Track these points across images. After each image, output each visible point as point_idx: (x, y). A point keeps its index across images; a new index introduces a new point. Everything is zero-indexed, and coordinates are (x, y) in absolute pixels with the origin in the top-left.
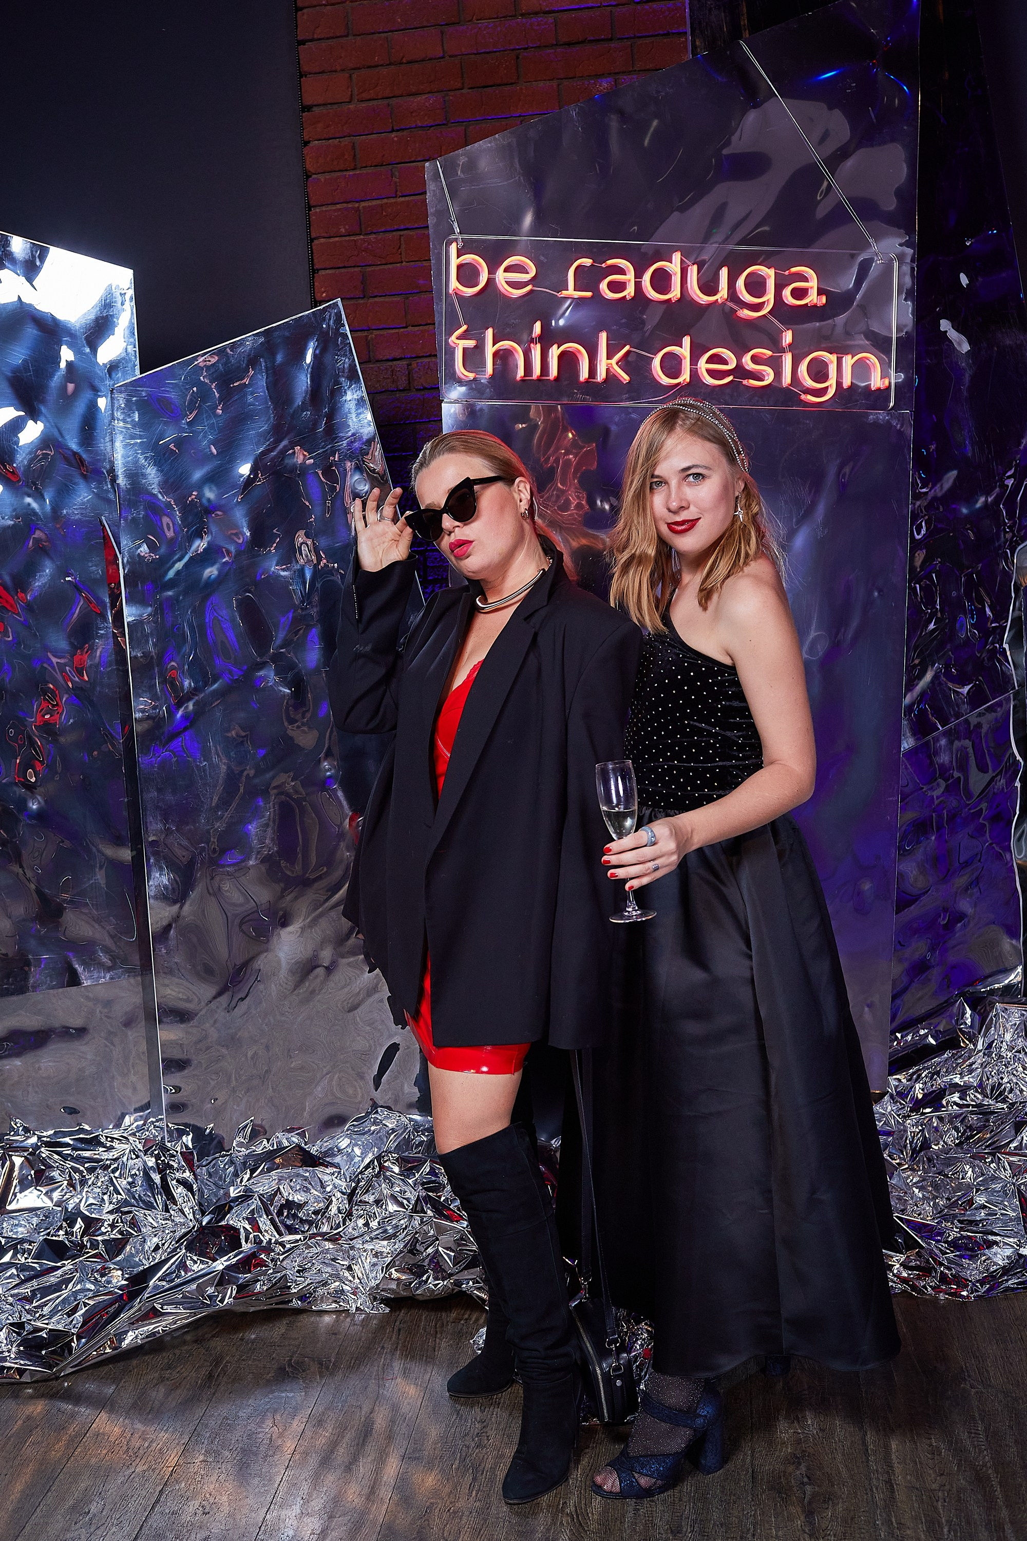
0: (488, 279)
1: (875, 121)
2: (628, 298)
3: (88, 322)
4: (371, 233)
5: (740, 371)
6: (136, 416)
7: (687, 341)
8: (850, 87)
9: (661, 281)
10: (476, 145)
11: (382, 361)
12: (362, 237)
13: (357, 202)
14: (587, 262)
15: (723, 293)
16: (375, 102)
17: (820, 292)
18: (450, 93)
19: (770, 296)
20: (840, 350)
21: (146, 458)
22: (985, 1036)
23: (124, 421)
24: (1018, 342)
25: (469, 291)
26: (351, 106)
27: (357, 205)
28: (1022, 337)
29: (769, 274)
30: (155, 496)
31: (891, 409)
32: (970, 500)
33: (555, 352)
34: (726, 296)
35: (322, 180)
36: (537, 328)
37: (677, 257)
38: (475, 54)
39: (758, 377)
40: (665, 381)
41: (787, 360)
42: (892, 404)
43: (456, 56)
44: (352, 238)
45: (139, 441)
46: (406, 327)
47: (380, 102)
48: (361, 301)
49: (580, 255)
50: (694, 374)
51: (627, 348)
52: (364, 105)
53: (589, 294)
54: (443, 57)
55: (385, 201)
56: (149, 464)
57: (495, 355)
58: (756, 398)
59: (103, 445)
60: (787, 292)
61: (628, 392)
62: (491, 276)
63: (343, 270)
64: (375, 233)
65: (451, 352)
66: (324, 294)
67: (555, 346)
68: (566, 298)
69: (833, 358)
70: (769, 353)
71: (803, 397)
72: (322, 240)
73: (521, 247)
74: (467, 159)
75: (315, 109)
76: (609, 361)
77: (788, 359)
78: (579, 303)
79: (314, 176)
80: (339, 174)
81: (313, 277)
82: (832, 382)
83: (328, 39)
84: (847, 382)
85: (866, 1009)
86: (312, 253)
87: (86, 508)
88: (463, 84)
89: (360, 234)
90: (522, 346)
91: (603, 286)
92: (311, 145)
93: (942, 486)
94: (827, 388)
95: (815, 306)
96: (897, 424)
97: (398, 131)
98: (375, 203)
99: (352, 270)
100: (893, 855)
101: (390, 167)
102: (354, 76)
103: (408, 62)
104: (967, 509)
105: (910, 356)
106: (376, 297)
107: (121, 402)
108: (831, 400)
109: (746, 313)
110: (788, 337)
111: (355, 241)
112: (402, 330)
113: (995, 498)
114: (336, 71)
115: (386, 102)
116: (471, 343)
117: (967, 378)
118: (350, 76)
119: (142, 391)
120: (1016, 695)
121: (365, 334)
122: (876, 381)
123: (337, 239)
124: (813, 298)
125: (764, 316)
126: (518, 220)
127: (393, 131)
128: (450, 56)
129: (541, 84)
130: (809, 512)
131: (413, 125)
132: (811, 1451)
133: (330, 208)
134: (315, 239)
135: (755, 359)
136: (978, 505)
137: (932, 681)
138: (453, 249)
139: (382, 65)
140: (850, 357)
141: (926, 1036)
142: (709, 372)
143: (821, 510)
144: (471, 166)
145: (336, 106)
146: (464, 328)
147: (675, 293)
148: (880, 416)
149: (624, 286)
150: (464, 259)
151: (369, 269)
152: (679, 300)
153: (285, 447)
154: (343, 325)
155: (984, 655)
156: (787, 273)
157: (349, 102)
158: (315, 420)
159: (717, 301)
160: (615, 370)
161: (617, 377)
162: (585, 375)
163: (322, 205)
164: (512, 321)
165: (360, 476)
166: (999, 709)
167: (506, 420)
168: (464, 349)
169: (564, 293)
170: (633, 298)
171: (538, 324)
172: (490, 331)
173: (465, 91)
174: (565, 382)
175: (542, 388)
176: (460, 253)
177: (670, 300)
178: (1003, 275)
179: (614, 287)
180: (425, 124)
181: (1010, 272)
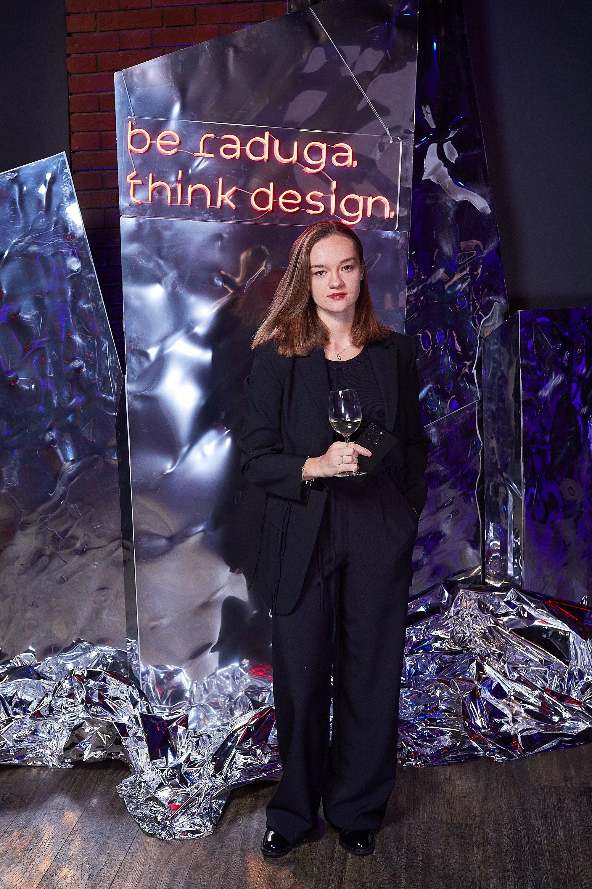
0: (151, 144)
2: (237, 158)
4: (106, 111)
5: (304, 204)
7: (272, 185)
9: (257, 148)
11: (110, 189)
12: (100, 113)
13: (98, 92)
14: (212, 136)
15: (294, 158)
16: (110, 33)
17: (354, 159)
18: (156, 29)
19: (323, 160)
20: (366, 194)
22: (455, 608)
25: (142, 151)
26: (95, 34)
27: (98, 94)
28: (485, 190)
29: (324, 146)
31: (398, 230)
34: (296, 159)
35: (77, 78)
36: (180, 174)
37: (267, 134)
38: (171, 6)
39: (316, 208)
40: (258, 208)
42: (396, 227)
43: (159, 7)
44: (94, 114)
47: (113, 33)
48: (99, 152)
49: (207, 131)
50: (276, 205)
51: (234, 188)
52: (103, 34)
53: (212, 155)
54: (151, 8)
57: (154, 189)
60: (334, 158)
61: (235, 214)
62: (153, 142)
63: (88, 133)
64: (108, 111)
66: (77, 147)
67: (190, 186)
68: (199, 157)
69: (360, 199)
70: (321, 194)
72: (76, 114)
73: (171, 126)
74: (140, 71)
75: (74, 35)
76: (223, 196)
77: (333, 198)
78: (207, 160)
79: (72, 75)
80: (86, 75)
82: (360, 212)
84: (369, 213)
86: (70, 122)
88: (162, 24)
89: (99, 112)
90: (171, 185)
91: (222, 150)
92: (71, 56)
93: (435, 277)
94: (357, 216)
95: (351, 167)
96: (400, 239)
97: (123, 50)
98: (108, 93)
99: (93, 133)
102: (98, 16)
103: (130, 10)
104: (449, 291)
105: (409, 199)
106: (108, 150)
108: (360, 224)
109: (308, 170)
110: (334, 185)
111: (96, 116)
113: (468, 284)
114: (87, 13)
115: (116, 32)
116: (139, 182)
118: (96, 17)
120: (479, 402)
121: (100, 172)
122: (387, 213)
123: (85, 114)
124: (349, 162)
125: (320, 172)
126: (171, 109)
127: (120, 50)
128: (156, 7)
129: (209, 26)
131: (132, 47)
132: (300, 857)
133: (81, 95)
134: (72, 113)
135: (312, 198)
136: (457, 289)
137: (427, 394)
138: (130, 125)
139: (114, 11)
140: (371, 198)
142: (284, 203)
144: (143, 75)
145: (86, 34)
146: (134, 173)
147: (265, 156)
148: (390, 234)
149: (234, 151)
150: (136, 131)
151: (104, 133)
152: (268, 161)
153: (29, 240)
154: (66, 168)
155: (459, 379)
156: (334, 147)
157: (95, 32)
158: (48, 224)
159: (291, 162)
160: (228, 201)
161: (228, 205)
162: (208, 203)
163: (77, 93)
164: (165, 170)
165: (74, 259)
166: (468, 412)
167: (160, 229)
168: (135, 185)
169: (197, 154)
170: (239, 158)
171: (180, 172)
172: (151, 175)
173: (164, 28)
174: (197, 208)
175: (182, 210)
176: (134, 127)
177: (263, 160)
178: (475, 152)
179: (227, 151)
180: (139, 47)
181: (479, 151)
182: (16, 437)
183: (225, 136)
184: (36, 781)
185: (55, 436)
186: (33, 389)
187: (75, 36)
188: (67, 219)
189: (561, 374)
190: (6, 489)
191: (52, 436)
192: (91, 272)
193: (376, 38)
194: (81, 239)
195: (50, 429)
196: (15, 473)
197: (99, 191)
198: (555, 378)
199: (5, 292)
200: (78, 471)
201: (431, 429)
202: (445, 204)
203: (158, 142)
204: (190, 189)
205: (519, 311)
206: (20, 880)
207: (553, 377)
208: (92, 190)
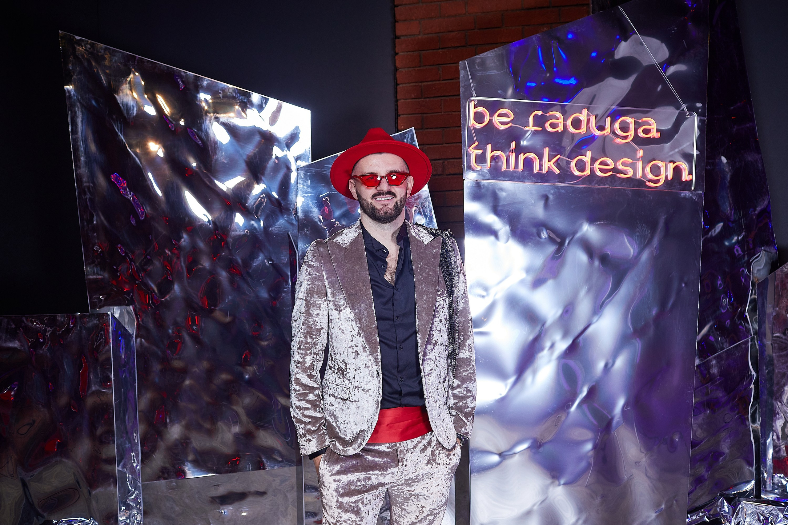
0: (490, 120)
1: (686, 46)
2: (560, 131)
3: (287, 135)
5: (615, 170)
6: (309, 182)
7: (589, 154)
8: (674, 30)
9: (577, 124)
10: (485, 53)
12: (422, 99)
13: (420, 82)
14: (540, 113)
15: (608, 130)
16: (431, 35)
17: (658, 131)
19: (631, 133)
20: (667, 161)
21: (313, 203)
22: (735, 518)
23: (303, 184)
24: (755, 159)
26: (420, 37)
27: (420, 84)
28: (757, 157)
29: (632, 121)
30: (316, 222)
31: (694, 190)
32: (730, 237)
33: (522, 157)
34: (609, 132)
35: (404, 72)
36: (513, 145)
37: (585, 111)
39: (625, 173)
40: (577, 173)
41: (640, 164)
42: (693, 188)
44: (417, 100)
45: (310, 195)
46: (442, 144)
48: (421, 131)
49: (536, 109)
50: (592, 171)
51: (559, 156)
52: (426, 36)
53: (540, 129)
55: (434, 82)
56: (314, 206)
57: (492, 158)
58: (624, 183)
59: (292, 196)
60: (640, 131)
61: (559, 178)
62: (491, 118)
63: (412, 115)
65: (469, 156)
66: (405, 126)
67: (522, 154)
68: (528, 131)
69: (664, 164)
70: (631, 161)
71: (648, 183)
72: (403, 101)
73: (506, 105)
74: (480, 60)
75: (401, 38)
76: (550, 163)
78: (535, 133)
79: (400, 70)
81: (397, 119)
82: (663, 176)
83: (409, 4)
84: (670, 177)
85: (675, 502)
86: (397, 107)
87: (281, 227)
90: (506, 154)
91: (547, 125)
92: (399, 54)
93: (715, 231)
94: (660, 179)
95: (654, 138)
96: (696, 198)
97: (442, 49)
98: (429, 83)
99: (417, 115)
100: (690, 421)
101: (438, 66)
102: (422, 22)
103: (448, 16)
104: (728, 242)
105: (703, 164)
106: (427, 129)
107: (302, 175)
108: (662, 186)
109: (619, 141)
110: (640, 153)
111: (419, 101)
112: (440, 145)
113: (742, 237)
114: (413, 20)
116: (479, 152)
117: (729, 176)
118: (420, 22)
119: (313, 170)
120: (752, 338)
122: (685, 177)
123: (410, 100)
124: (654, 134)
125: (629, 142)
126: (505, 91)
127: (439, 49)
128: (469, 14)
130: (650, 241)
131: (450, 46)
133: (407, 85)
134: (399, 100)
135: (624, 164)
136: (734, 241)
138: (472, 104)
139: (435, 17)
140: (671, 164)
141: (703, 517)
142: (600, 169)
143: (656, 241)
144: (483, 63)
145: (412, 36)
146: (476, 144)
147: (584, 130)
148: (687, 194)
149: (558, 125)
151: (425, 115)
152: (586, 133)
155: (736, 317)
156: (641, 121)
157: (419, 35)
159: (605, 134)
160: (553, 167)
161: (553, 171)
162: (536, 169)
163: (403, 84)
164: (501, 141)
165: (420, 216)
166: (743, 346)
167: (497, 191)
168: (476, 154)
169: (527, 128)
170: (562, 131)
171: (514, 143)
172: (489, 146)
174: (527, 173)
175: (515, 175)
177: (581, 133)
178: (748, 125)
179: (553, 125)
180: (456, 46)
181: (751, 124)
183: (551, 113)
194: (426, 200)
201: (711, 361)
202: (723, 169)
203: (496, 118)
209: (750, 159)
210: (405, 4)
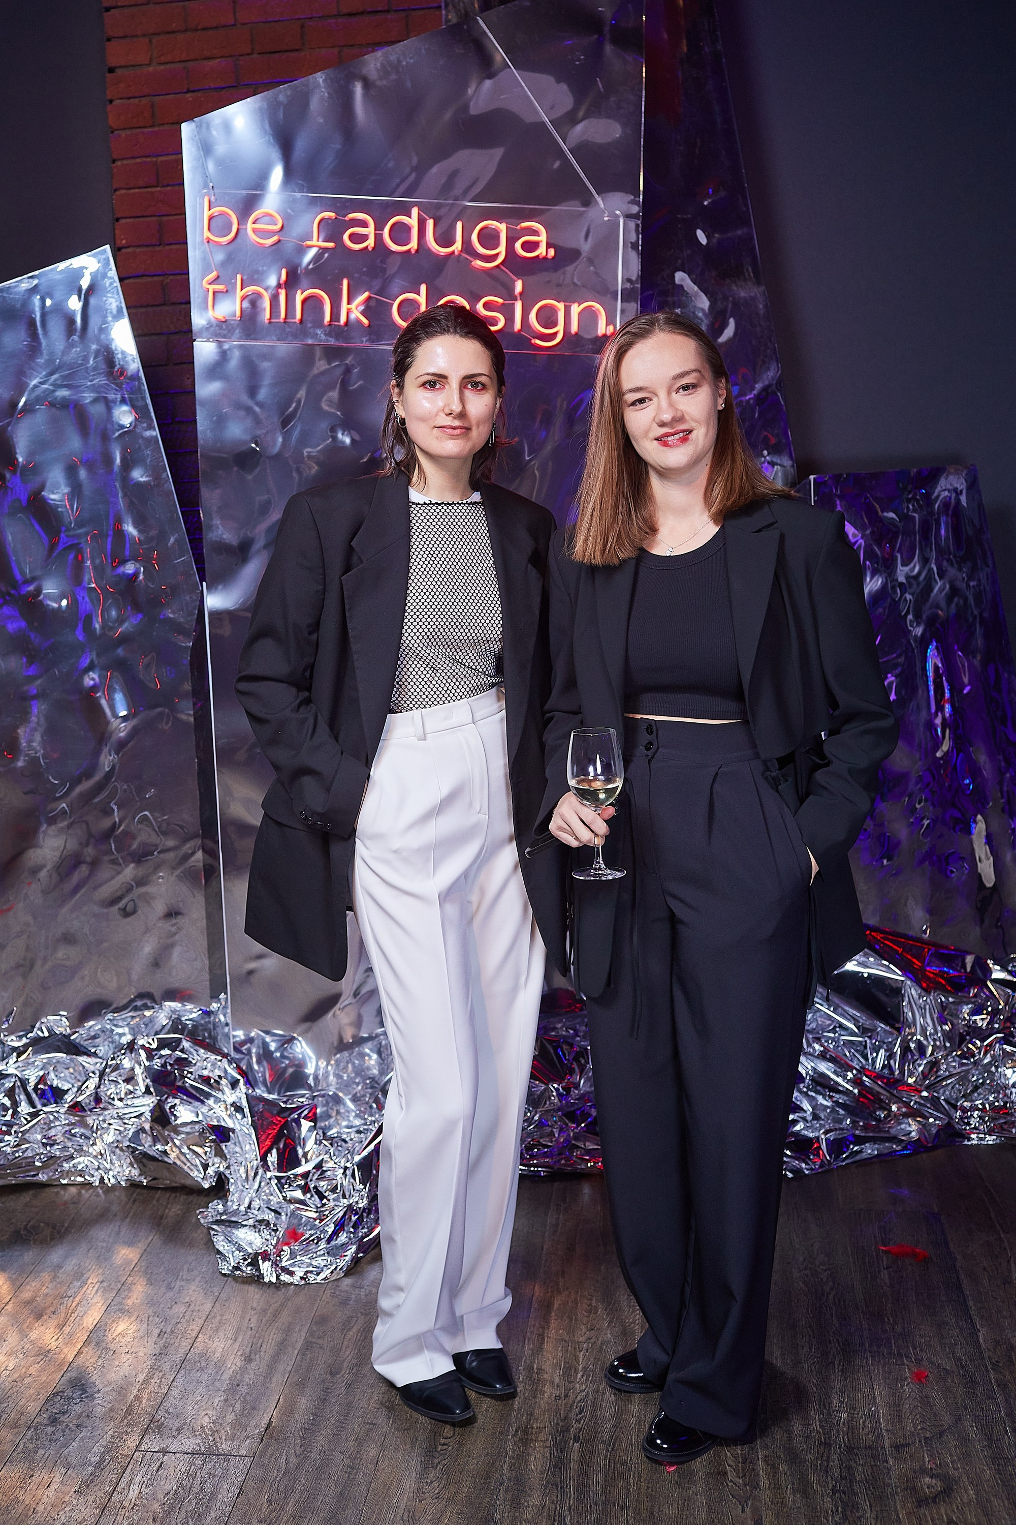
0: (238, 230)
1: (602, 90)
2: (369, 249)
4: (168, 185)
7: (423, 288)
9: (400, 233)
11: (178, 303)
12: (159, 189)
13: (154, 156)
14: (331, 215)
15: (458, 246)
16: (172, 66)
17: (549, 246)
18: (243, 58)
19: (502, 249)
20: (568, 299)
24: (752, 294)
25: (225, 240)
26: (151, 69)
27: (154, 159)
28: (756, 290)
29: (502, 227)
34: (460, 248)
35: (124, 136)
36: (283, 274)
37: (415, 211)
38: (265, 22)
43: (247, 24)
44: (150, 190)
47: (178, 65)
48: (157, 248)
49: (323, 209)
51: (366, 294)
52: (162, 67)
53: (333, 244)
54: (234, 25)
57: (244, 298)
60: (518, 245)
61: (368, 335)
62: (241, 227)
63: (141, 219)
64: (173, 186)
66: (125, 241)
67: (299, 292)
68: (311, 248)
69: (561, 306)
70: (500, 301)
71: (533, 341)
72: (123, 191)
73: (271, 199)
74: (220, 121)
75: (115, 70)
76: (350, 306)
77: (519, 306)
78: (323, 251)
79: (116, 132)
80: (138, 130)
81: (114, 227)
82: (560, 328)
83: (131, 6)
84: (574, 328)
86: (114, 204)
88: (253, 49)
89: (157, 186)
90: (269, 291)
91: (346, 237)
92: (114, 103)
94: (556, 333)
95: (545, 258)
97: (193, 91)
99: (149, 219)
102: (154, 41)
105: (635, 305)
106: (171, 244)
108: (561, 345)
109: (479, 263)
110: (519, 286)
111: (153, 193)
114: (137, 36)
115: (182, 65)
118: (150, 41)
121: (161, 278)
122: (602, 328)
123: (136, 190)
124: (542, 251)
125: (497, 266)
126: (268, 176)
127: (187, 92)
128: (243, 24)
129: (324, 51)
131: (207, 87)
133: (131, 161)
134: (117, 191)
135: (487, 306)
138: (207, 202)
139: (179, 31)
140: (576, 305)
144: (227, 127)
145: (137, 68)
146: (214, 275)
147: (413, 245)
149: (365, 238)
150: (216, 210)
151: (165, 218)
152: (417, 251)
153: (55, 380)
154: (111, 270)
156: (518, 227)
157: (149, 65)
158: (85, 356)
159: (453, 252)
160: (356, 314)
161: (359, 321)
162: (327, 318)
163: (124, 159)
164: (260, 268)
165: (125, 408)
167: (254, 359)
168: (214, 293)
169: (309, 243)
170: (374, 248)
171: (284, 272)
172: (239, 277)
173: (255, 56)
174: (309, 325)
175: (287, 329)
176: (212, 205)
177: (409, 251)
178: (739, 232)
179: (354, 238)
180: (218, 85)
181: (745, 230)
182: (39, 682)
183: (351, 216)
184: (74, 1203)
185: (97, 680)
186: (64, 608)
187: (119, 72)
188: (113, 347)
189: (881, 575)
190: (25, 760)
191: (93, 679)
192: (150, 427)
193: (579, 60)
194: (135, 377)
195: (91, 668)
196: (38, 737)
197: (159, 308)
198: (871, 580)
199: (20, 460)
200: (134, 733)
202: (694, 313)
203: (250, 226)
204: (299, 297)
205: (812, 477)
206: (56, 1337)
207: (868, 579)
208: (147, 306)
209: (742, 294)
210: (123, 7)
